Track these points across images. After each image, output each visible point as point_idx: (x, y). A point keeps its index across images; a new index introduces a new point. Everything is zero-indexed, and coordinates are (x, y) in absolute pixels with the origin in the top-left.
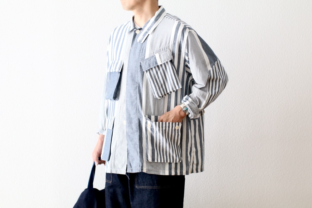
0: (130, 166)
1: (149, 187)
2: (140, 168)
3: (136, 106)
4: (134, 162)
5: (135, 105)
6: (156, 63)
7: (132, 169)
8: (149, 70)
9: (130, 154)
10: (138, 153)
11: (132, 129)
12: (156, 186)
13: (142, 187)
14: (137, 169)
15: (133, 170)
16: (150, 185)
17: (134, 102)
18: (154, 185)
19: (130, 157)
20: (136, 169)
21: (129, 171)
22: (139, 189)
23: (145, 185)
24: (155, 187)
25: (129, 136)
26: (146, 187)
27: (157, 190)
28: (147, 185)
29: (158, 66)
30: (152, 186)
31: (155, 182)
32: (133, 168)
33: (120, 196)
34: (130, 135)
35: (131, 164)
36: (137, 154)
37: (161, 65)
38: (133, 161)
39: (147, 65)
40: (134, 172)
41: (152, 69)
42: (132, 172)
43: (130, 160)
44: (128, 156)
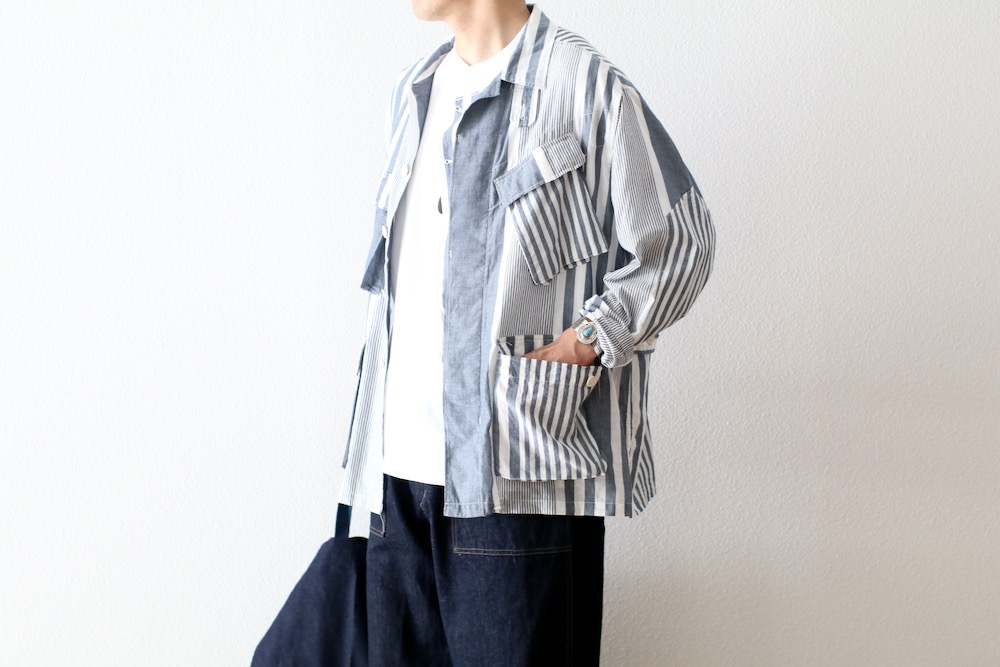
0: (452, 497)
1: (493, 552)
2: (486, 503)
3: (478, 315)
4: (467, 484)
5: (477, 312)
6: (539, 177)
7: (460, 507)
8: (518, 200)
9: (453, 462)
10: (477, 458)
11: (463, 385)
12: (511, 548)
13: (472, 551)
14: (477, 507)
15: (463, 508)
16: (495, 544)
17: (473, 304)
18: (504, 547)
19: (453, 470)
20: (474, 507)
21: (451, 512)
22: (464, 557)
23: (479, 544)
24: (511, 551)
25: (452, 405)
26: (481, 551)
27: (514, 560)
28: (484, 544)
29: (543, 186)
30: (500, 547)
31: (510, 535)
32: (462, 504)
33: (407, 576)
34: (454, 401)
35: (458, 490)
36: (475, 461)
37: (553, 183)
38: (462, 482)
39: (514, 185)
40: (469, 516)
41: (526, 195)
42: (460, 516)
43: (454, 479)
44: (446, 467)
